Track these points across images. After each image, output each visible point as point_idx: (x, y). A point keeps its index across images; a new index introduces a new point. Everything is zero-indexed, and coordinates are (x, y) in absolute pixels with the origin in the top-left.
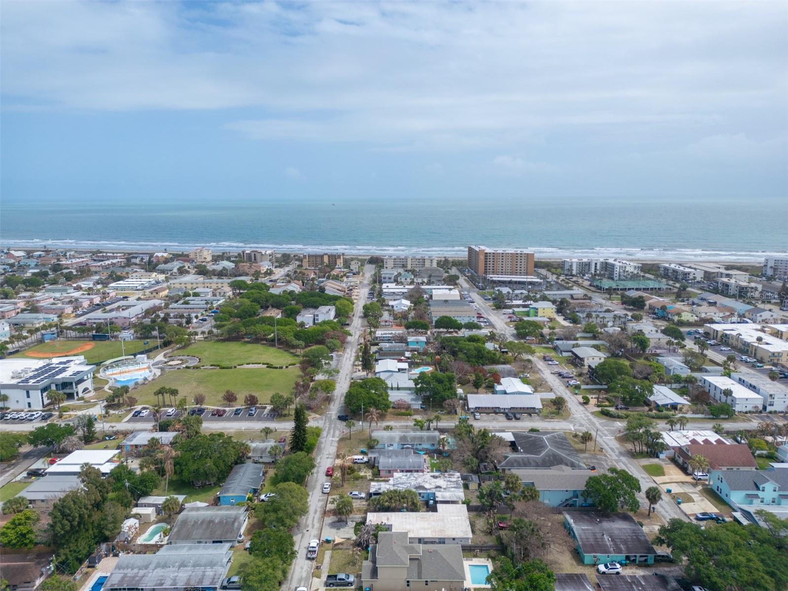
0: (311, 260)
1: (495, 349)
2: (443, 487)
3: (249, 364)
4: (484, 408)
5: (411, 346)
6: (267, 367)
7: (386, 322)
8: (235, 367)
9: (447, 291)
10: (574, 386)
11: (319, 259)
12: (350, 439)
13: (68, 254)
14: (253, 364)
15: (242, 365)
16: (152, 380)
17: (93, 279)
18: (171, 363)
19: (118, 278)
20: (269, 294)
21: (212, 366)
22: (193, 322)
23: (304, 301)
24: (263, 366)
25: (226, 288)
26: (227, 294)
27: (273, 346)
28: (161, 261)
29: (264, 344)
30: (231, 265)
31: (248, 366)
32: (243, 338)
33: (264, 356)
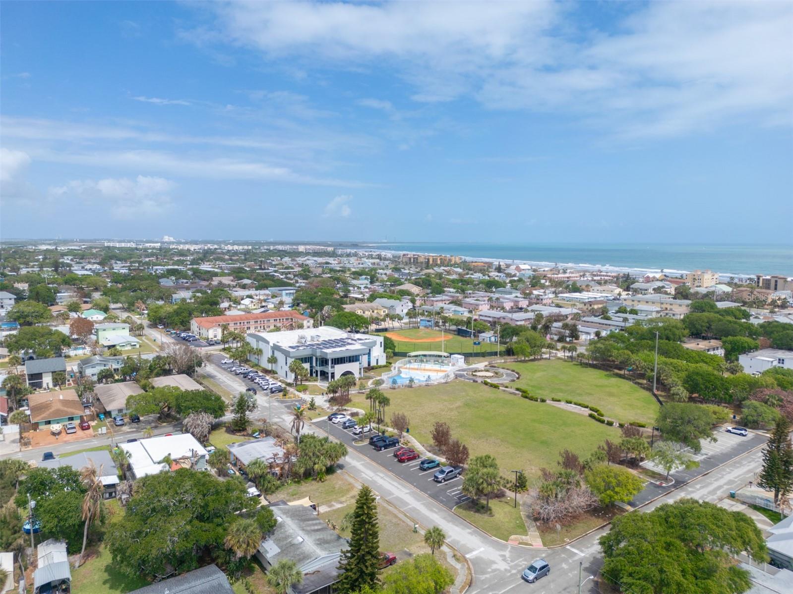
3: (571, 403)
6: (591, 416)
8: (543, 401)
13: (568, 271)
14: (575, 404)
15: (559, 401)
16: (427, 385)
17: (553, 289)
18: (478, 374)
19: (576, 289)
20: (736, 323)
21: (517, 389)
22: (583, 337)
23: (775, 335)
24: (587, 412)
25: (680, 310)
26: (678, 317)
27: (650, 389)
28: (648, 280)
29: (639, 384)
30: (728, 289)
31: (563, 405)
32: (620, 369)
33: (612, 399)
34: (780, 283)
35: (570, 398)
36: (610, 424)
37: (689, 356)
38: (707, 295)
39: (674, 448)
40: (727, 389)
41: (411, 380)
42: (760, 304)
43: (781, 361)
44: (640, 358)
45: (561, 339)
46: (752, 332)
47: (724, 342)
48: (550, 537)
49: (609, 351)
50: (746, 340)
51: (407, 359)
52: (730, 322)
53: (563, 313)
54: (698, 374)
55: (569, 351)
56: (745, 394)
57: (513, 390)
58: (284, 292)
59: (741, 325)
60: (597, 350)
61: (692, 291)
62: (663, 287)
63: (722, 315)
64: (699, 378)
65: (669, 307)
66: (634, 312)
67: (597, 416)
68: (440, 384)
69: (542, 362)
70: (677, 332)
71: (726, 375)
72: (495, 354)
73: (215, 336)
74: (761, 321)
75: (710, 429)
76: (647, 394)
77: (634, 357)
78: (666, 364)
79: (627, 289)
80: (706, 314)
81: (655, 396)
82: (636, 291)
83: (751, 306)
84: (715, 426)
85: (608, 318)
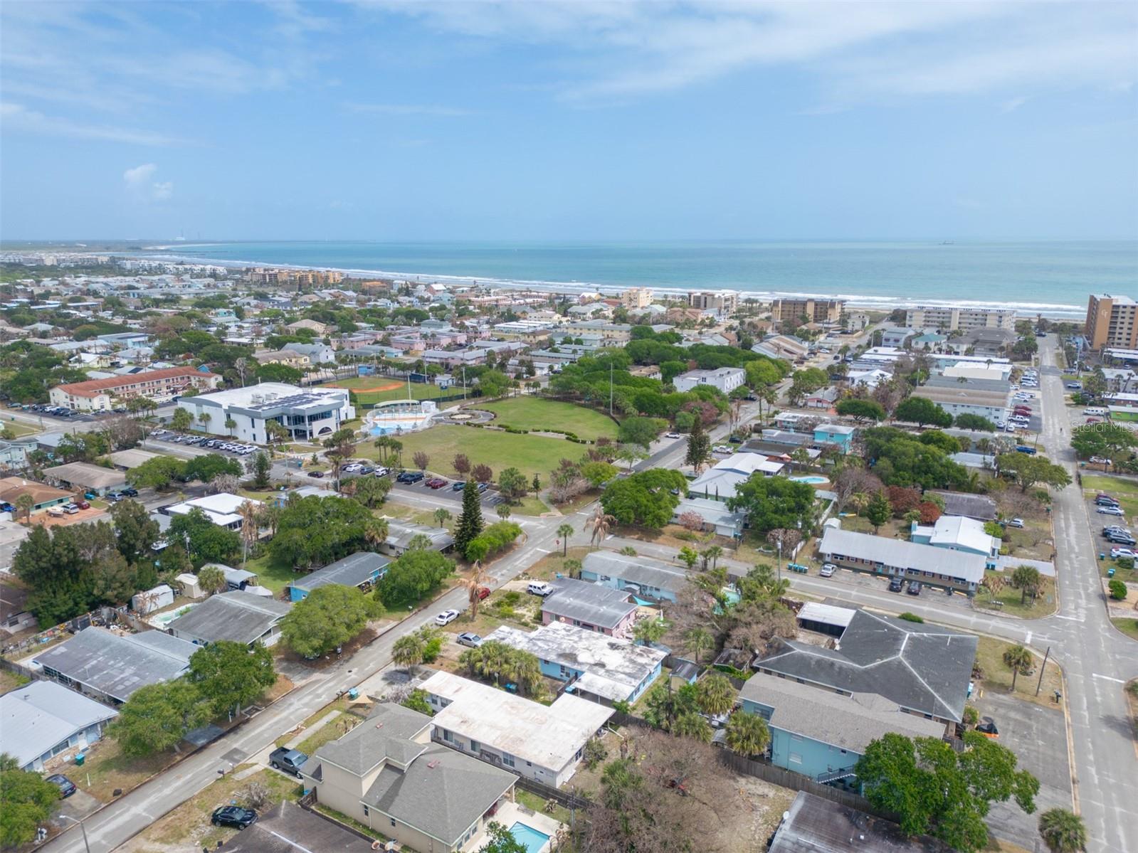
0: (786, 309)
1: (986, 468)
2: (608, 667)
3: (548, 431)
4: (852, 559)
5: (819, 441)
6: (567, 439)
7: (819, 401)
8: (526, 432)
9: (984, 366)
10: (1117, 561)
11: (799, 309)
12: (565, 555)
13: (492, 291)
14: (553, 432)
15: (539, 431)
16: (413, 432)
17: (486, 318)
18: (456, 417)
19: (512, 317)
20: (670, 348)
21: (500, 426)
22: (538, 373)
23: (700, 357)
24: (564, 436)
25: (621, 337)
26: (619, 344)
27: (607, 414)
28: (585, 302)
29: (598, 410)
30: (662, 309)
31: (542, 434)
32: (580, 399)
33: (580, 425)
34: (709, 299)
35: (547, 428)
36: (584, 442)
37: (635, 382)
38: (643, 318)
39: (631, 447)
40: (665, 406)
41: (399, 429)
42: (689, 324)
43: (704, 379)
44: (597, 387)
45: (519, 377)
46: (682, 355)
47: (661, 367)
48: (564, 510)
49: (570, 383)
50: (678, 363)
51: (375, 410)
52: (665, 348)
53: (513, 349)
54: (644, 396)
55: (534, 387)
56: (677, 408)
57: (496, 428)
58: (129, 341)
59: (674, 350)
60: (559, 385)
61: (629, 313)
62: (601, 310)
63: (659, 341)
64: (645, 399)
65: (610, 333)
66: (579, 342)
67: (572, 438)
68: (425, 430)
69: (509, 401)
70: (623, 361)
71: (664, 395)
72: (462, 397)
73: (102, 407)
74: (690, 344)
75: (655, 436)
76: (605, 418)
77: (593, 387)
78: (619, 390)
79: (565, 315)
80: (645, 340)
81: (613, 418)
82: (574, 315)
83: (683, 328)
84: (657, 434)
85: (556, 351)
